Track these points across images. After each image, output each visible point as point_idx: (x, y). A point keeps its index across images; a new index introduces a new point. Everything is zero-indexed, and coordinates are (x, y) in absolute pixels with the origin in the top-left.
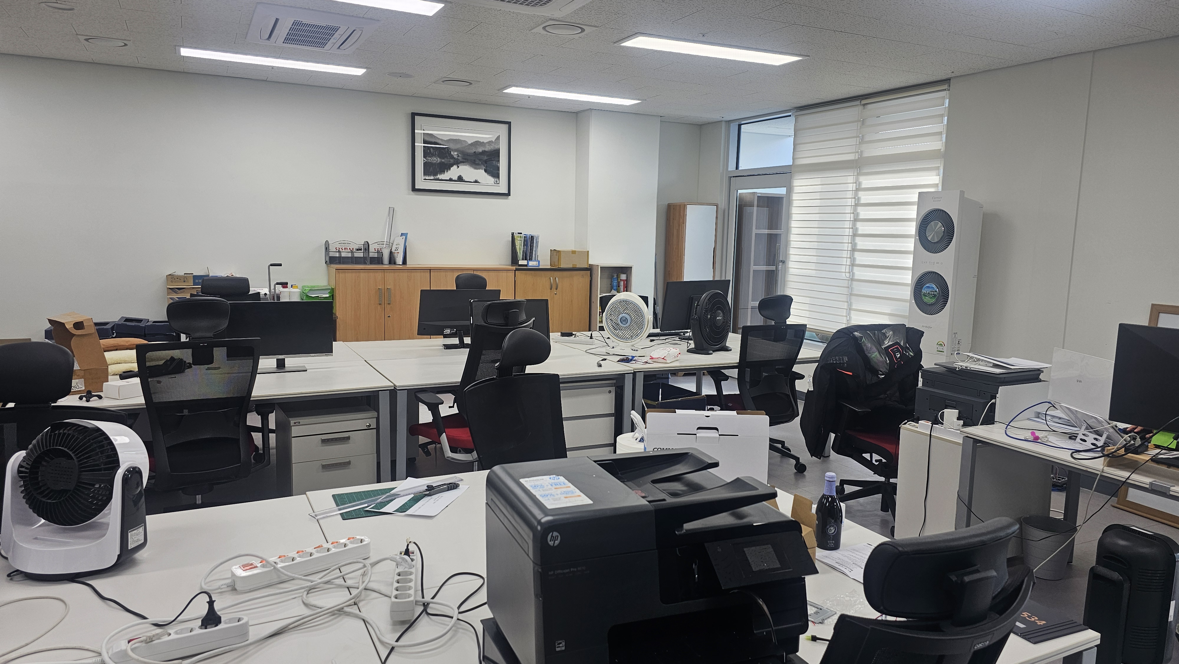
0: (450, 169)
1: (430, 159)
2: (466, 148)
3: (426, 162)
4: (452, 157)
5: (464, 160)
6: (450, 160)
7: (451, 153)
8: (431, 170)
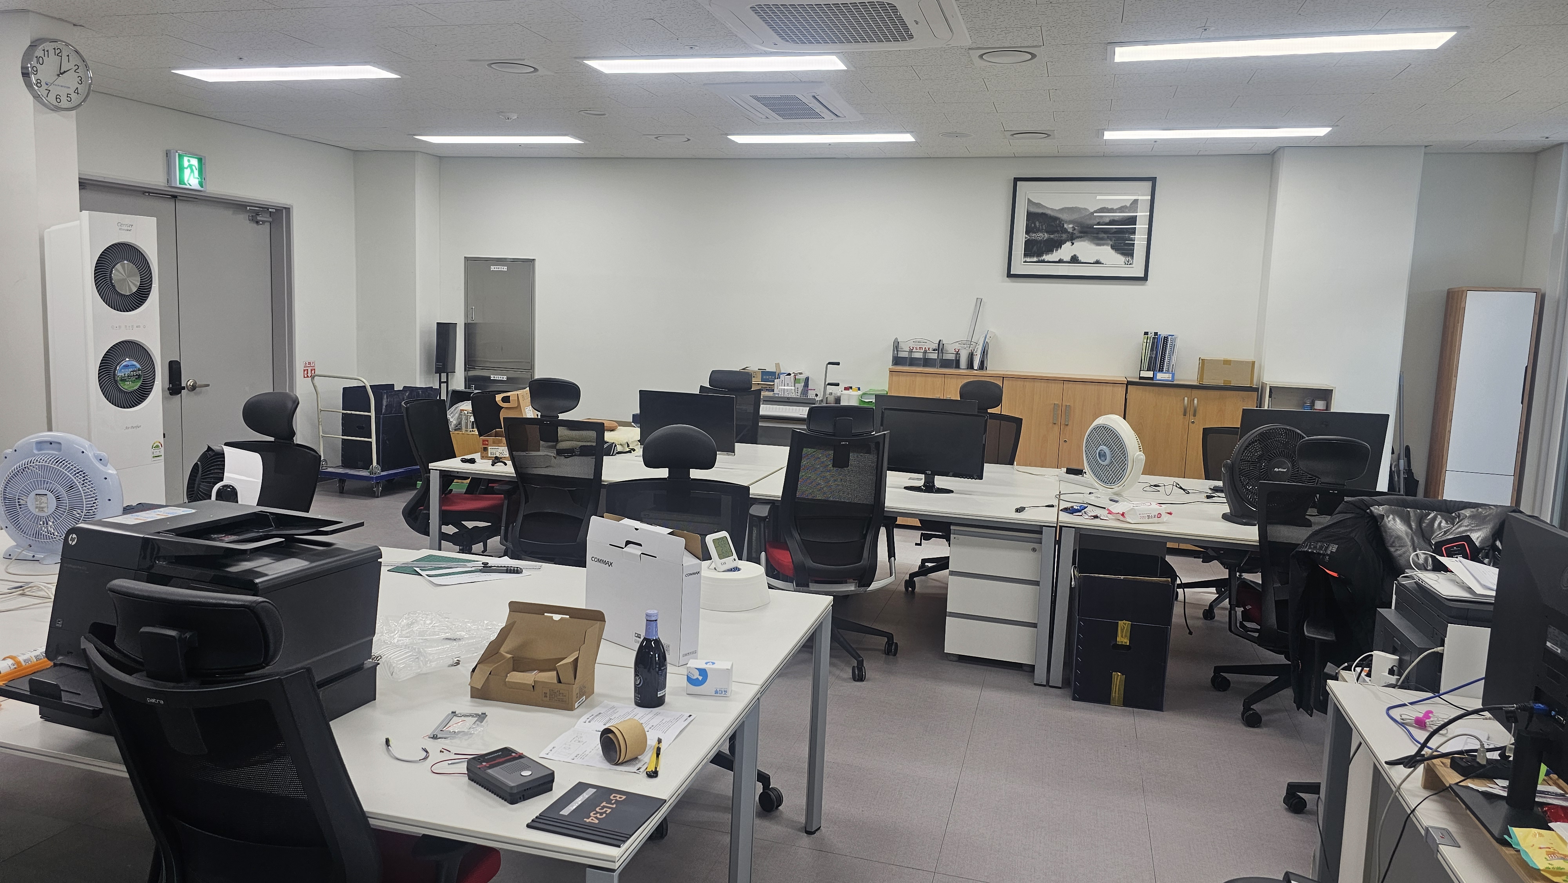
0: (1061, 248)
1: (1034, 236)
2: (1085, 218)
3: (1029, 239)
4: (1066, 231)
5: (1082, 235)
6: (1062, 235)
7: (1063, 225)
8: (1034, 249)
